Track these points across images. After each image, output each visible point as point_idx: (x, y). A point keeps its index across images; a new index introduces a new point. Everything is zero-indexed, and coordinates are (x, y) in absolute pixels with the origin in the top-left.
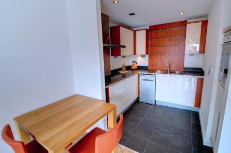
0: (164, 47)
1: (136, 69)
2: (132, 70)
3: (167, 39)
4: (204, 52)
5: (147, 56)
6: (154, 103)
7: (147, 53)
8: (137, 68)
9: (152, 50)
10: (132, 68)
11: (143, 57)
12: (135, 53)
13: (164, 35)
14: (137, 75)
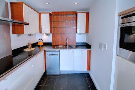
0: (63, 28)
1: (42, 46)
2: (39, 46)
3: (64, 22)
4: (88, 33)
5: (51, 35)
6: (59, 74)
7: (51, 32)
8: (43, 44)
9: (55, 30)
10: (39, 44)
11: (48, 35)
12: (40, 32)
13: (63, 19)
14: (43, 51)
